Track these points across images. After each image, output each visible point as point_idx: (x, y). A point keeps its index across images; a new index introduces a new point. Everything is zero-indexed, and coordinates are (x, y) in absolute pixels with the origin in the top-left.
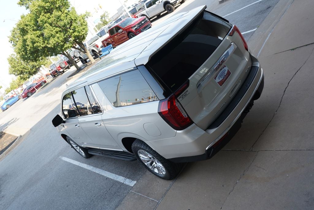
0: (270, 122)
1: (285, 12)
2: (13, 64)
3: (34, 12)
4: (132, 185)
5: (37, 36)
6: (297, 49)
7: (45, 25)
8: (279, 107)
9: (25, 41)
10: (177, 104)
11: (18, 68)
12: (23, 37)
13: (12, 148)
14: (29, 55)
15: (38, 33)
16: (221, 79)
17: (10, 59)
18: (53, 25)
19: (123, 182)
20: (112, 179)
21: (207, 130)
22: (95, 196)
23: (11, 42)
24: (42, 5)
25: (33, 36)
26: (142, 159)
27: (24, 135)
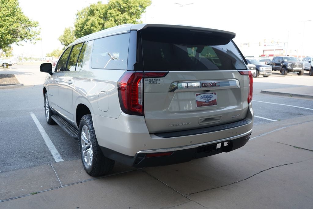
0: (226, 185)
1: (311, 121)
2: (66, 34)
3: (110, 3)
4: (57, 160)
5: (99, 23)
6: (301, 149)
7: (111, 18)
8: (245, 179)
9: (87, 20)
10: (140, 85)
11: (68, 40)
12: (88, 17)
13: (8, 88)
14: (83, 34)
15: (102, 21)
16: (202, 100)
17: (68, 29)
18: (117, 23)
19: (53, 155)
20: (47, 147)
21: (153, 135)
22: (20, 151)
23: (77, 15)
24: (120, 3)
25: (96, 21)
26: (82, 138)
27: (25, 86)
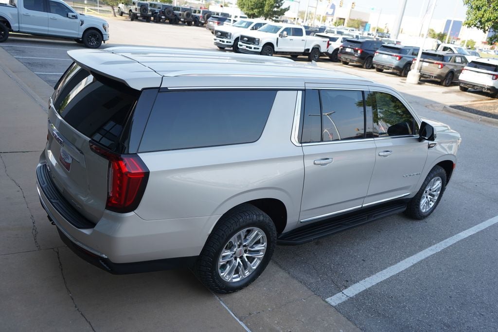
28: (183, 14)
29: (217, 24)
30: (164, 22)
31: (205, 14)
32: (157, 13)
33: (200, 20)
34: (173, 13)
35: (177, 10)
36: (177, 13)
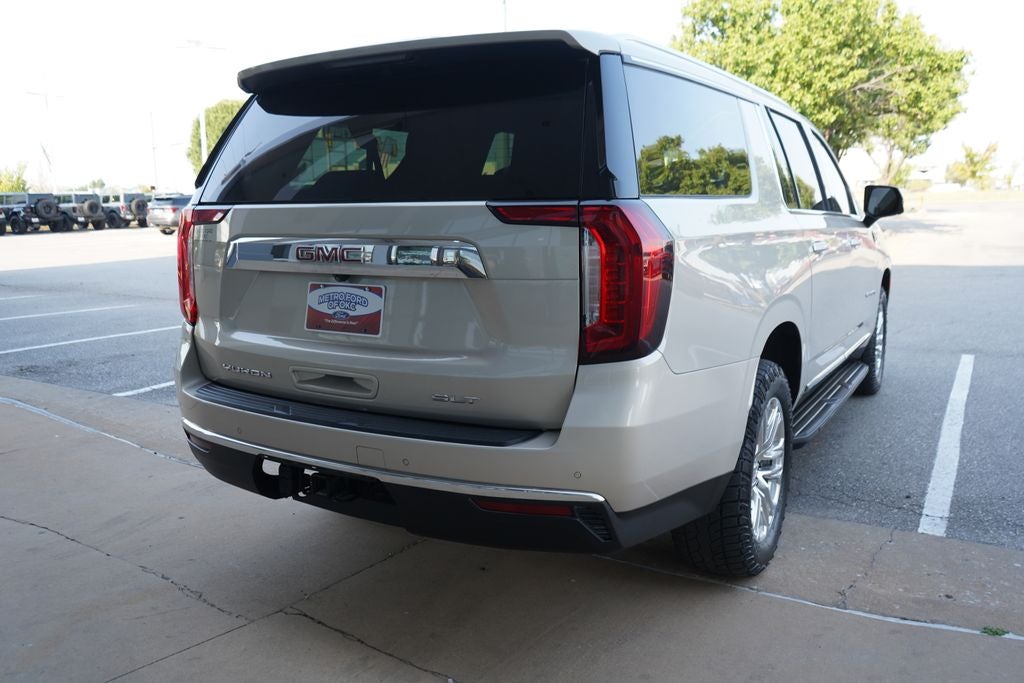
28: (82, 207)
29: (171, 211)
30: (36, 231)
31: (131, 201)
32: (19, 212)
33: (122, 216)
34: (58, 207)
35: (64, 202)
36: (68, 209)
